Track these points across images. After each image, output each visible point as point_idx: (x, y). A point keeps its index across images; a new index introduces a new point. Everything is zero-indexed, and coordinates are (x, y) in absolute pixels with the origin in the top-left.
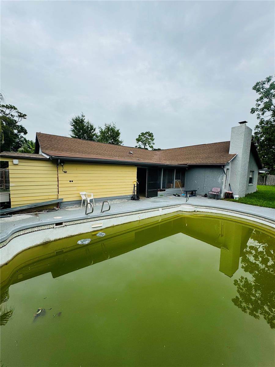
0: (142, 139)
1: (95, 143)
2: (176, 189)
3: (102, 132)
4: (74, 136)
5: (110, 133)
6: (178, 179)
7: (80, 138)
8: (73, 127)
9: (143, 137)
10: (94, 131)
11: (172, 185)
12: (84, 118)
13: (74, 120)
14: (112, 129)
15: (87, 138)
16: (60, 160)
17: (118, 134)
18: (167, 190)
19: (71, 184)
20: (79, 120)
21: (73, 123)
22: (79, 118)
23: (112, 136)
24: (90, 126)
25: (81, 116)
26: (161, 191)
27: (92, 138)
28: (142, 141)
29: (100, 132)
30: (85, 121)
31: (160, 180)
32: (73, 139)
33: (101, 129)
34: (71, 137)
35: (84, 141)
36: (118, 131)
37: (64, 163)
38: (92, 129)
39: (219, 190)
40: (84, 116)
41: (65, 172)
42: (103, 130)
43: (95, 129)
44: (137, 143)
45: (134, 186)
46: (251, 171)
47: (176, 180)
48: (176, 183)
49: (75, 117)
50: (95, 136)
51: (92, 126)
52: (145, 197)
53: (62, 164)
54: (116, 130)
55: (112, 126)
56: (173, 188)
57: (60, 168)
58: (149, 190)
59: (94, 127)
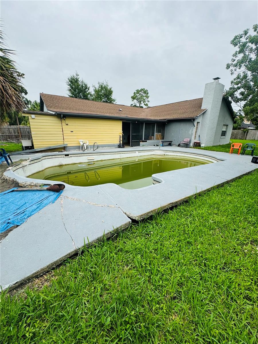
0: (137, 96)
1: (90, 101)
2: (156, 141)
3: (95, 91)
4: (71, 95)
5: (103, 92)
6: (158, 132)
7: (76, 97)
8: (69, 86)
9: (138, 95)
10: (88, 90)
11: (153, 137)
12: (78, 77)
13: (70, 79)
14: (105, 87)
15: (82, 97)
16: (63, 115)
17: (110, 92)
18: (148, 141)
19: (72, 134)
20: (74, 80)
21: (69, 83)
22: (74, 77)
23: (105, 94)
24: (85, 85)
25: (75, 76)
26: (143, 141)
27: (87, 96)
28: (137, 99)
29: (94, 90)
30: (79, 80)
31: (143, 133)
32: (70, 99)
33: (95, 87)
34: (68, 96)
35: (80, 100)
36: (111, 89)
37: (65, 117)
38: (87, 88)
39: (189, 140)
40: (78, 75)
41: (67, 125)
42: (97, 89)
43: (89, 88)
44: (133, 101)
45: (120, 137)
46: (224, 125)
47: (157, 133)
48: (157, 135)
49: (70, 77)
50: (89, 95)
51: (86, 85)
52: (130, 146)
53: (64, 118)
54: (109, 88)
55: (105, 84)
56: (154, 139)
57: (63, 121)
58: (133, 141)
59: (88, 86)
